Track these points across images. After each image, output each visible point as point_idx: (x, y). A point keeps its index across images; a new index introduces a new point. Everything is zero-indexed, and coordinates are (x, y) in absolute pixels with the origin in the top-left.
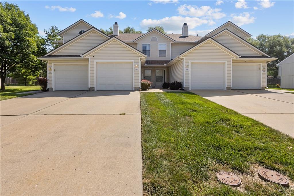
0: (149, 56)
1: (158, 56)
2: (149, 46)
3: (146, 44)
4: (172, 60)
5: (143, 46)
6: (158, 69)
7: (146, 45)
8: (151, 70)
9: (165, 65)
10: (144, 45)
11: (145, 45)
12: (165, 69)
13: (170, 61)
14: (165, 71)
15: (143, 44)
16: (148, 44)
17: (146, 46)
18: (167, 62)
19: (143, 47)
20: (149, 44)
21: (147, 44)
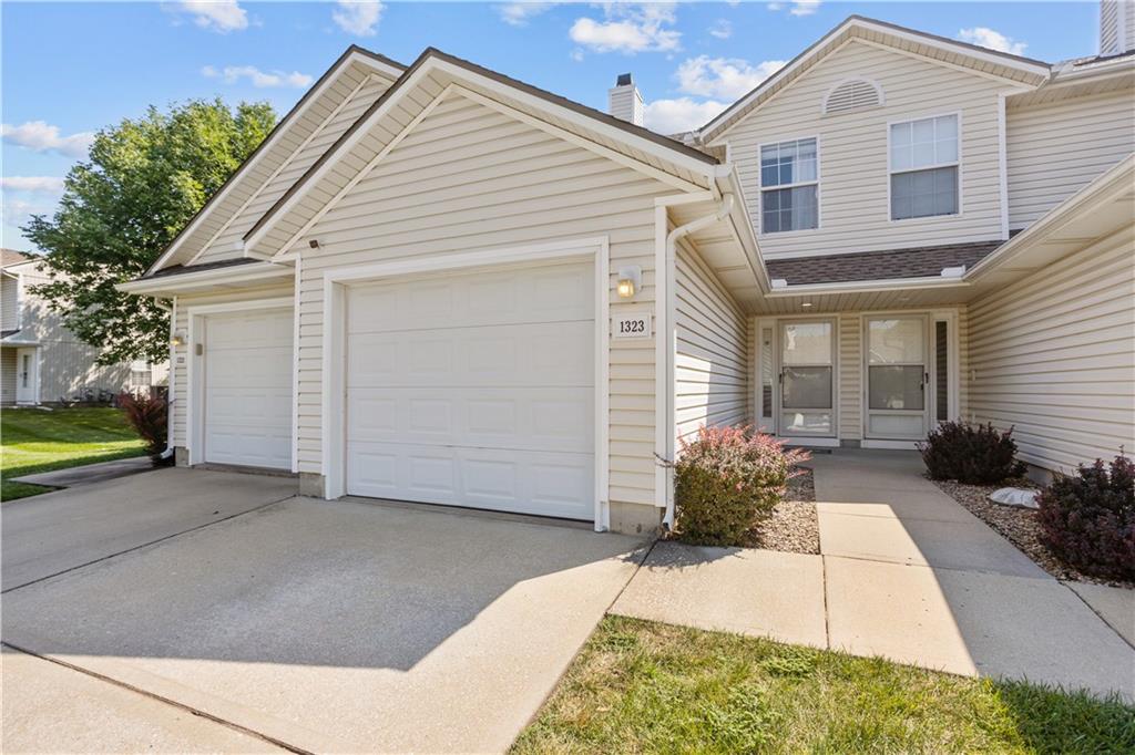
0: (815, 226)
1: (889, 216)
2: (814, 154)
3: (784, 146)
4: (1013, 233)
5: (763, 163)
6: (885, 318)
7: (788, 153)
8: (828, 326)
9: (952, 276)
10: (770, 155)
11: (778, 154)
12: (950, 315)
13: (994, 245)
14: (942, 327)
15: (764, 149)
16: (803, 143)
17: (789, 159)
18: (969, 253)
19: (763, 169)
20: (813, 142)
21: (792, 144)
